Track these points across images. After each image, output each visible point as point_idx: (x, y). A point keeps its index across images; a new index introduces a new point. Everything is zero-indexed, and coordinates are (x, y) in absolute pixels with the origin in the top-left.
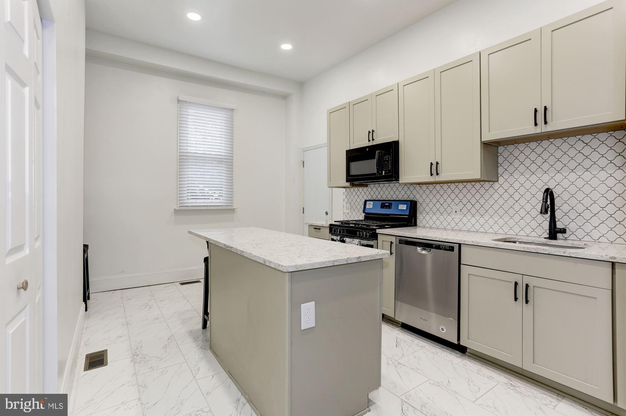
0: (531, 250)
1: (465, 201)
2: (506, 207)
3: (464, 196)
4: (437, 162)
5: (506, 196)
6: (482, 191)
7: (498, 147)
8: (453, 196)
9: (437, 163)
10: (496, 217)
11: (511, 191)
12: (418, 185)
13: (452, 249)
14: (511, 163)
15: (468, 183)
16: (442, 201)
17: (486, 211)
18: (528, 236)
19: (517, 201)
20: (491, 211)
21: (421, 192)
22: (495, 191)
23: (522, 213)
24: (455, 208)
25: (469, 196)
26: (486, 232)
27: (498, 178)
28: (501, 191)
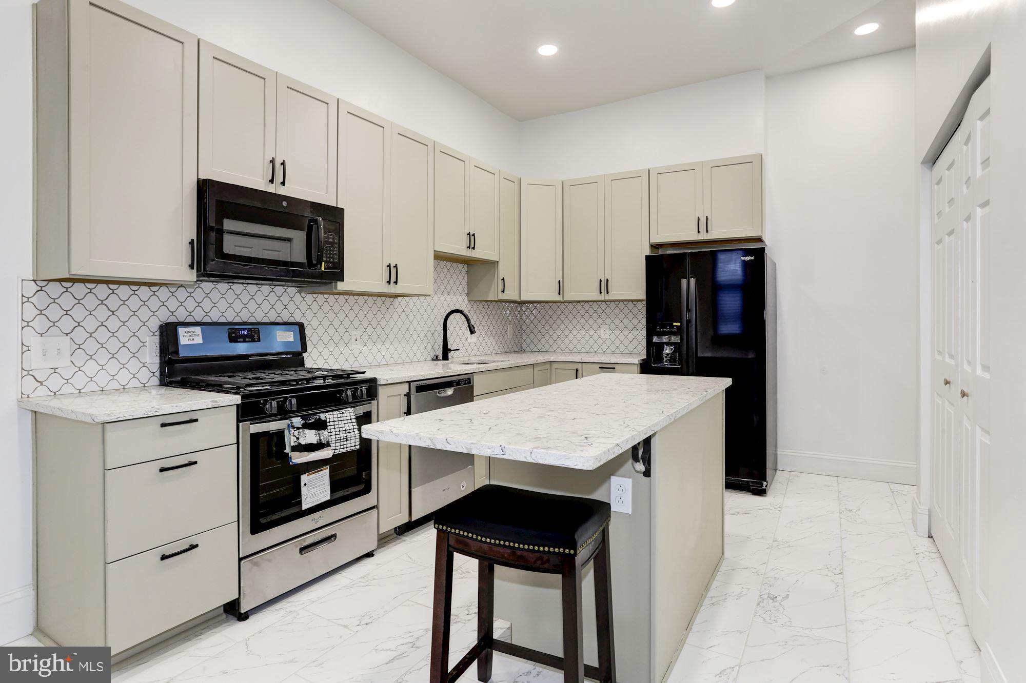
1: (365, 323)
3: (365, 315)
6: (383, 309)
8: (351, 315)
17: (387, 336)
20: (391, 337)
22: (395, 311)
24: (353, 333)
25: (370, 316)
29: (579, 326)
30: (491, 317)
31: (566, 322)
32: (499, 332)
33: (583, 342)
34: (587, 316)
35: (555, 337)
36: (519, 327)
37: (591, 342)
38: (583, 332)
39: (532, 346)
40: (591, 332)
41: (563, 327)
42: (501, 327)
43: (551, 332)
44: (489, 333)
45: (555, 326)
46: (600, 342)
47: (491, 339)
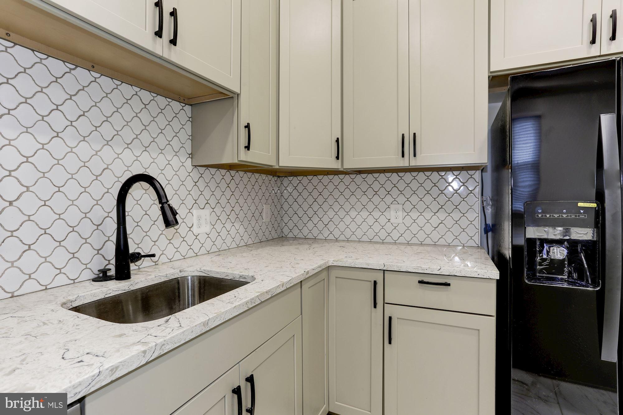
29: (359, 206)
30: (237, 194)
31: (342, 200)
32: (249, 215)
33: (365, 227)
34: (370, 193)
35: (326, 220)
36: (279, 207)
37: (377, 227)
38: (365, 214)
39: (296, 232)
40: (376, 214)
41: (336, 207)
42: (253, 208)
43: (320, 213)
44: (233, 217)
45: (326, 206)
46: (389, 227)
47: (237, 225)
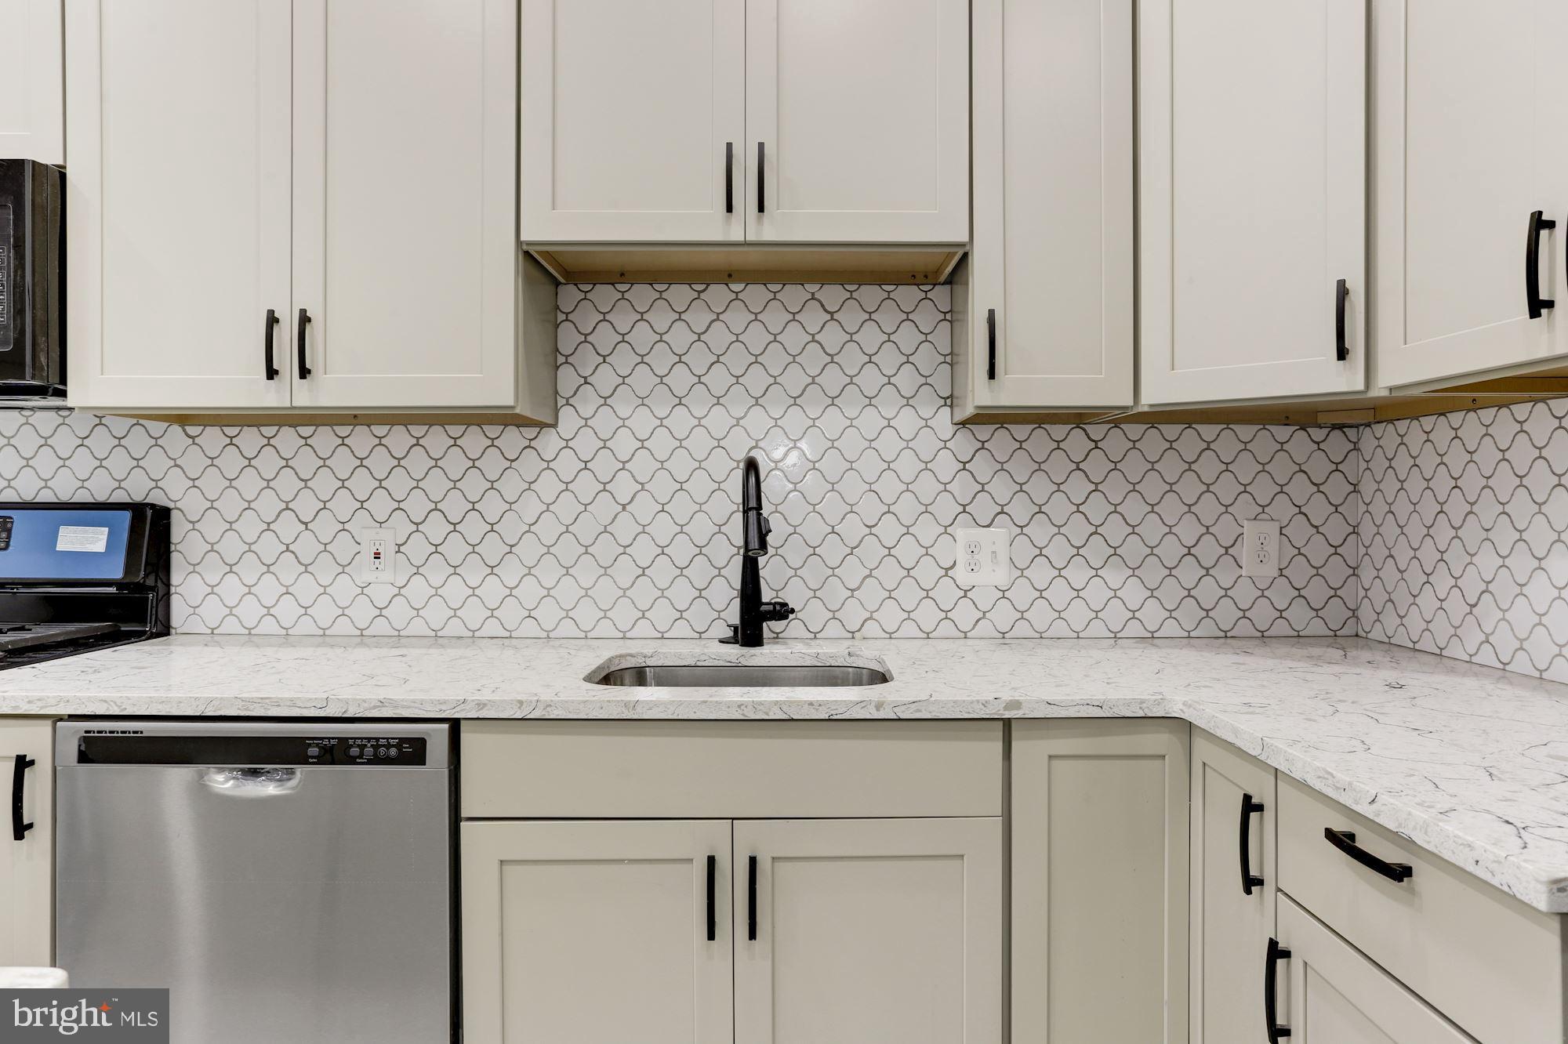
0: (767, 714)
1: (417, 506)
2: (586, 529)
3: (414, 484)
4: (303, 312)
5: (586, 486)
6: (492, 463)
7: (557, 284)
8: (362, 484)
9: (304, 319)
10: (549, 573)
11: (604, 466)
12: (176, 429)
13: (413, 752)
14: (604, 357)
15: (434, 428)
16: (306, 506)
17: (508, 549)
18: (663, 638)
19: (624, 507)
20: (529, 550)
21: (194, 461)
22: (545, 465)
23: (644, 550)
24: (369, 537)
25: (436, 485)
26: (511, 637)
27: (556, 411)
28: (567, 465)
35: (1472, 585)
41: (1504, 536)
43: (1456, 559)
45: (1471, 533)
